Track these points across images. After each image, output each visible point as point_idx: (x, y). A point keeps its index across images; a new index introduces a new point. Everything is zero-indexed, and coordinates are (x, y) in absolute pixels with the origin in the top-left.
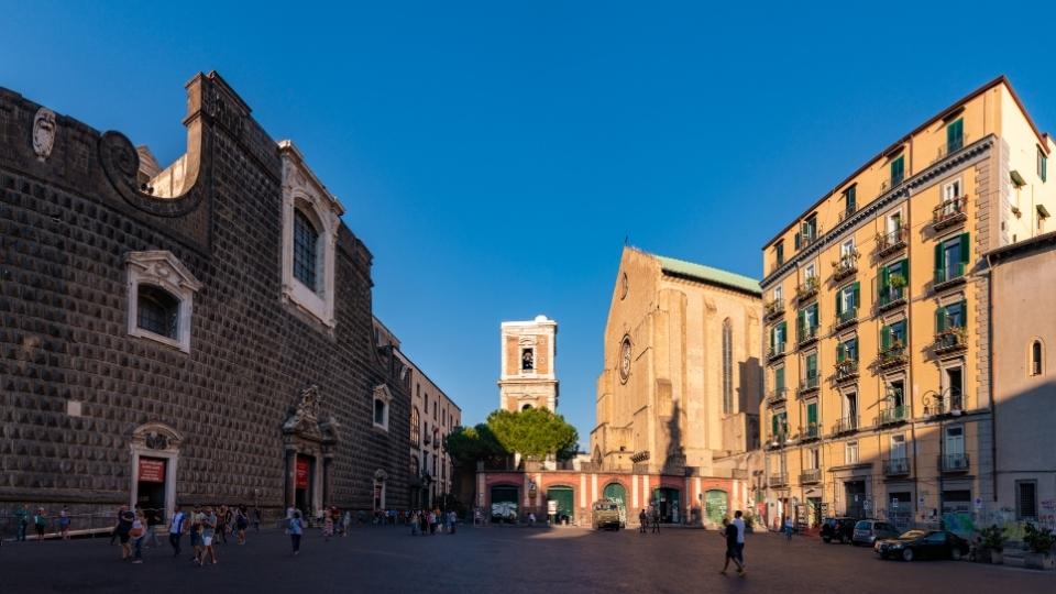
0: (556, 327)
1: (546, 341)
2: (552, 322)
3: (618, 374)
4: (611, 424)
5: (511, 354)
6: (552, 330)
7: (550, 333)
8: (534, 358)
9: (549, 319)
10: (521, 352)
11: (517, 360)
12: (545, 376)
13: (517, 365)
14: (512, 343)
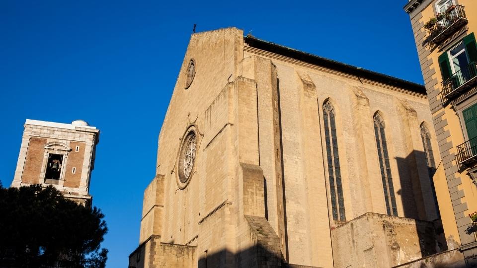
0: (97, 136)
1: (83, 149)
2: (94, 129)
3: (174, 178)
4: (162, 240)
5: (32, 157)
6: (91, 137)
7: (89, 141)
8: (63, 168)
9: (89, 125)
10: (46, 157)
11: (40, 166)
12: (75, 190)
13: (39, 172)
14: (35, 145)
